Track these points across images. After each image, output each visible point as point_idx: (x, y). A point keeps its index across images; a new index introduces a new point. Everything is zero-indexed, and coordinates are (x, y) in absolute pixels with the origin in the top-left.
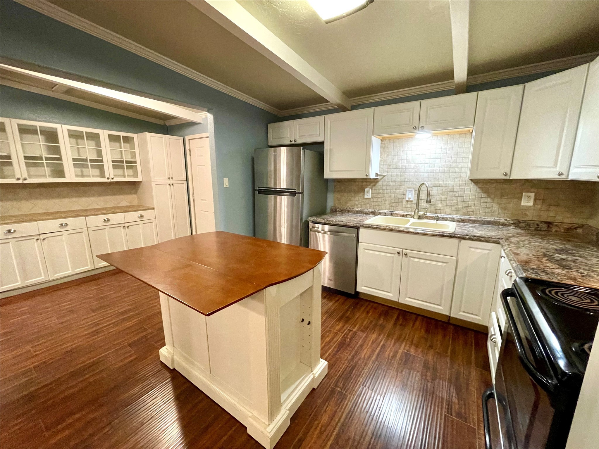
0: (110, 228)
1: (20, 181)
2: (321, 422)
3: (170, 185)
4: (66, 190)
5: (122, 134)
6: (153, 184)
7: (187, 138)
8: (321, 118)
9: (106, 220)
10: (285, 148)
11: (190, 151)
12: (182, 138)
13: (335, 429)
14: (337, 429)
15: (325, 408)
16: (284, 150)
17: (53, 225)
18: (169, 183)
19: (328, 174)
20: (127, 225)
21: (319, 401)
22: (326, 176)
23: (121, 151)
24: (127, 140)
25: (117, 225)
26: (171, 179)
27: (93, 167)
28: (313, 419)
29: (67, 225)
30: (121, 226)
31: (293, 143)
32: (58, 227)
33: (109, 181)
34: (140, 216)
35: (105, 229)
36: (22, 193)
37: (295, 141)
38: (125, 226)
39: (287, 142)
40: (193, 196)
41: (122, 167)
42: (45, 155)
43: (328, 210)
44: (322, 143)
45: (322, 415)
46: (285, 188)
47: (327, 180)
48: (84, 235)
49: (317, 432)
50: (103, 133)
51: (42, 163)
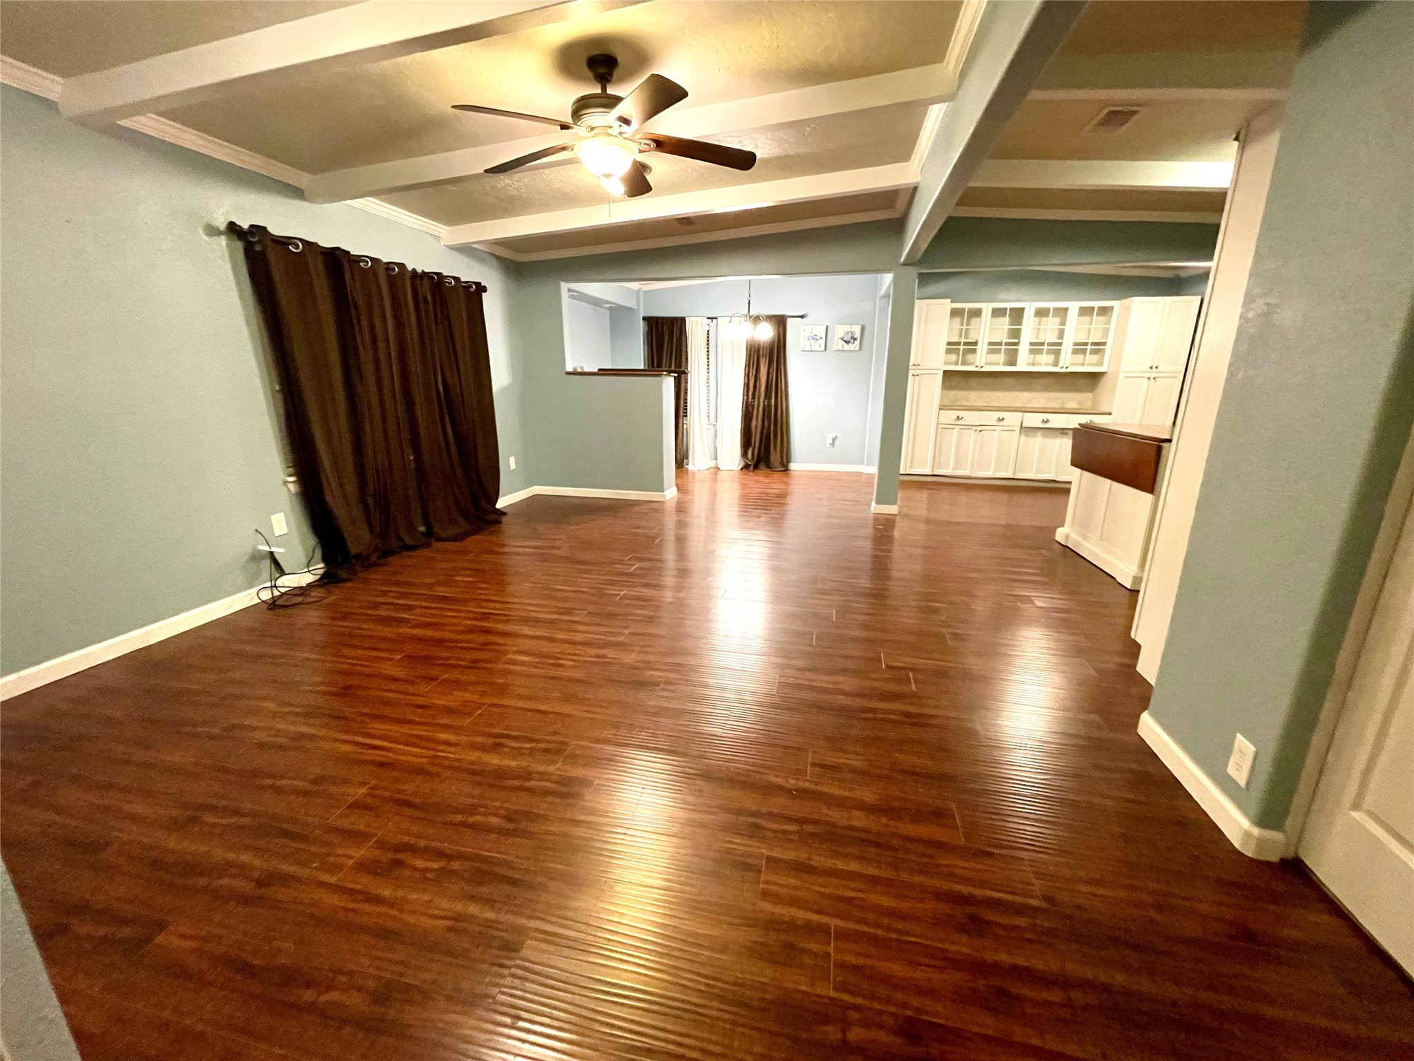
1: (977, 369)
3: (1149, 379)
5: (1097, 304)
6: (1122, 375)
9: (1045, 420)
12: (1200, 298)
17: (991, 417)
18: (1148, 375)
23: (1090, 329)
24: (1104, 311)
26: (1154, 369)
27: (1049, 352)
29: (1003, 419)
32: (996, 420)
33: (1061, 370)
36: (974, 382)
41: (1084, 352)
42: (1005, 340)
50: (1074, 306)
51: (1001, 349)
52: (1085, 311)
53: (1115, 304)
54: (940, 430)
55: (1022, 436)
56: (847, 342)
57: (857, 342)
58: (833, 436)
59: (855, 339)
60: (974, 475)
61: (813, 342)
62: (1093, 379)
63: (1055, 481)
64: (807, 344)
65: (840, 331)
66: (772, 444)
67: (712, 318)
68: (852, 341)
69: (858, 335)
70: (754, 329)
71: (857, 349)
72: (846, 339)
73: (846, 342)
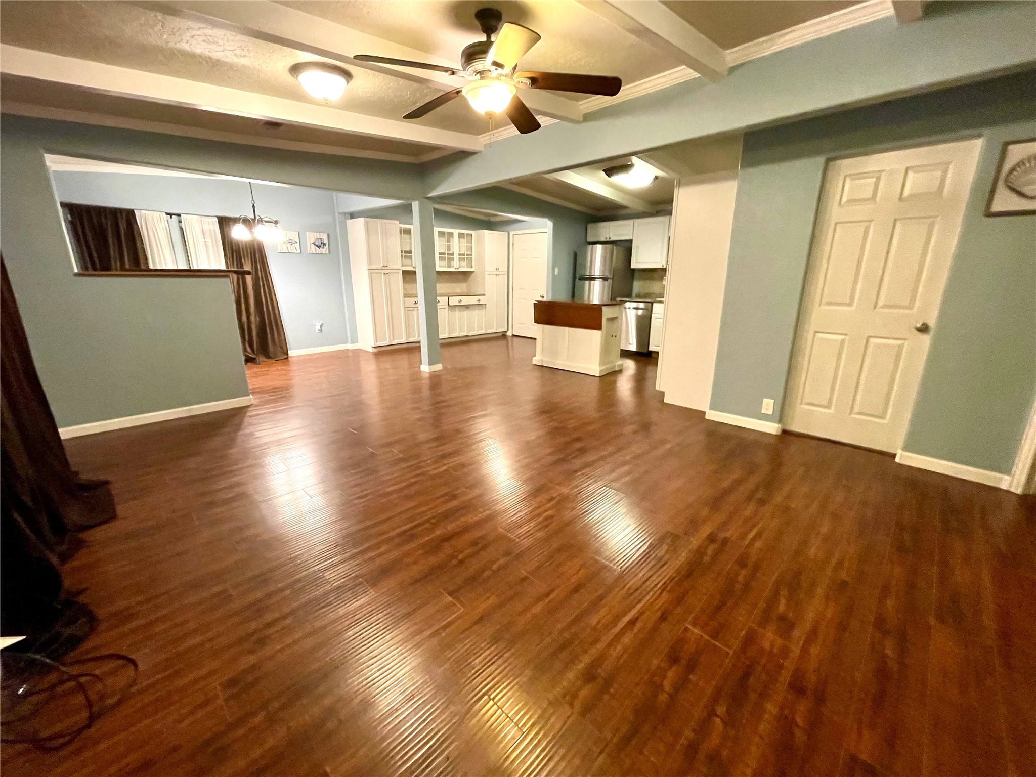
3: (496, 275)
5: (465, 232)
6: (486, 274)
7: (511, 233)
8: (630, 222)
10: (601, 245)
11: (513, 245)
12: (507, 233)
16: (599, 247)
18: (496, 273)
19: (634, 265)
22: (633, 266)
24: (469, 236)
26: (498, 271)
27: (447, 259)
29: (439, 301)
31: (608, 240)
37: (610, 238)
39: (603, 239)
40: (513, 286)
43: (634, 295)
44: (631, 241)
46: (599, 275)
47: (634, 270)
50: (456, 232)
51: (445, 257)
52: (461, 236)
53: (472, 232)
54: (406, 311)
55: (449, 311)
56: (319, 247)
57: (327, 247)
58: (320, 324)
59: (325, 245)
61: (289, 245)
62: (464, 276)
63: (468, 336)
64: (284, 247)
65: (311, 237)
66: (269, 336)
67: (171, 215)
68: (322, 246)
69: (326, 241)
71: (327, 252)
72: (317, 244)
73: (317, 246)
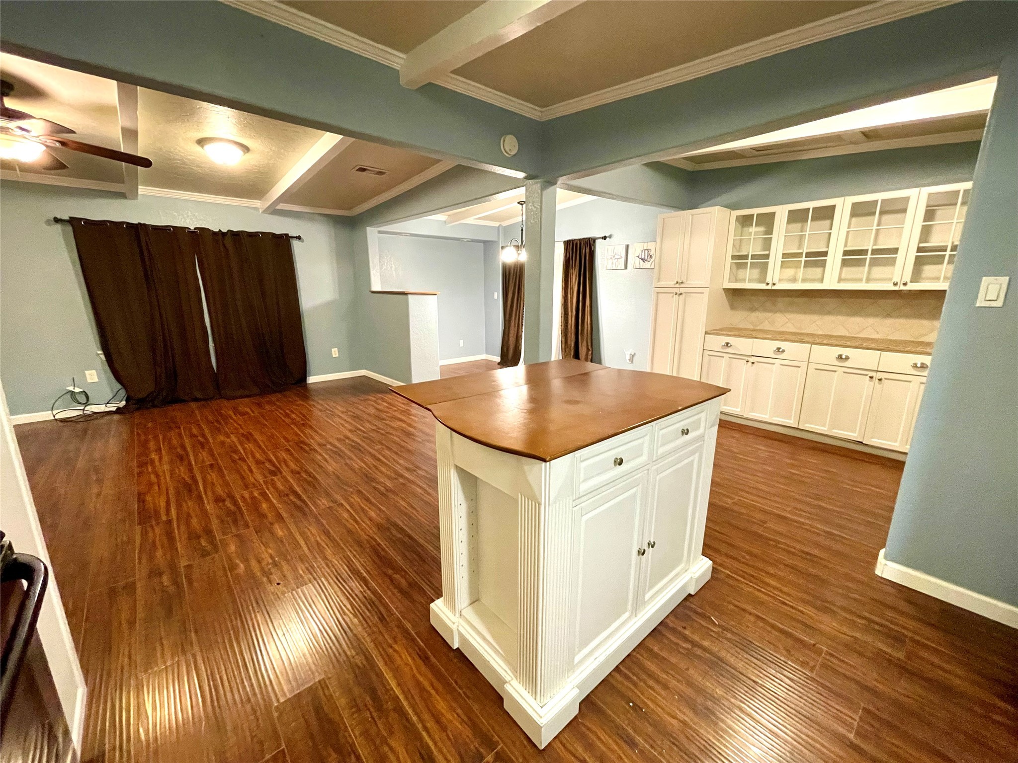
0: (844, 372)
1: (769, 287)
2: (438, 695)
4: (832, 302)
9: (844, 357)
13: (416, 714)
14: (415, 718)
15: (459, 711)
17: (767, 347)
20: (880, 375)
21: (476, 707)
25: (862, 371)
28: (449, 685)
30: (867, 375)
32: (773, 351)
33: (896, 288)
34: (919, 365)
35: (835, 371)
38: (875, 376)
41: (941, 260)
45: (447, 701)
48: (801, 372)
49: (426, 684)
54: (706, 358)
56: (643, 260)
57: (653, 260)
58: (632, 352)
59: (651, 257)
60: (745, 416)
61: (615, 261)
64: (611, 262)
65: (638, 249)
68: (648, 259)
69: (653, 252)
70: (519, 254)
71: (654, 266)
72: (642, 257)
